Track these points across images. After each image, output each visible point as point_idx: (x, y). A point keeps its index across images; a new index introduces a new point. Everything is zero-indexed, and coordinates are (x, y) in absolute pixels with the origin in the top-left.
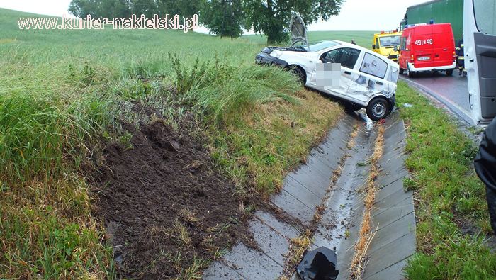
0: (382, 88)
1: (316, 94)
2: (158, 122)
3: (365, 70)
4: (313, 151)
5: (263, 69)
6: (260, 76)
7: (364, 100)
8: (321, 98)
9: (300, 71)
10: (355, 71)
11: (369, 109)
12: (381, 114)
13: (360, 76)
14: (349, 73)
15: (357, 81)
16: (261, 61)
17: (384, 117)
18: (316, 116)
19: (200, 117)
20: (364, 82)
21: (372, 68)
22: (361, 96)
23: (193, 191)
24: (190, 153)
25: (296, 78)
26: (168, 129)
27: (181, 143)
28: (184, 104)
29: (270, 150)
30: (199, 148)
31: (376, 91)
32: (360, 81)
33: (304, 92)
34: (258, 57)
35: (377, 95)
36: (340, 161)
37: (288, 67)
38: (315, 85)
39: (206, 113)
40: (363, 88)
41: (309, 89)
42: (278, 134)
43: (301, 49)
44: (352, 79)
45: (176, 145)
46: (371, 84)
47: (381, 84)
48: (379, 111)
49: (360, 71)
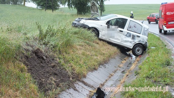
0: (139, 39)
1: (104, 42)
2: (38, 49)
3: (130, 29)
4: (101, 66)
5: (77, 30)
6: (76, 33)
7: (130, 45)
8: (107, 44)
9: (96, 31)
10: (125, 30)
11: (133, 50)
12: (140, 53)
13: (128, 33)
14: (122, 31)
15: (126, 35)
16: (75, 26)
17: (142, 54)
18: (104, 52)
19: (51, 49)
20: (130, 36)
21: (134, 28)
22: (129, 43)
23: (53, 73)
24: (50, 61)
25: (94, 34)
26: (41, 52)
27: (46, 57)
28: (44, 44)
29: (81, 63)
30: (53, 60)
31: (137, 41)
32: (128, 35)
33: (98, 41)
34: (73, 23)
35: (137, 43)
36: (114, 71)
37: (89, 28)
38: (104, 38)
39: (54, 47)
40: (130, 39)
41: (101, 40)
42: (84, 57)
43: (96, 19)
44: (124, 34)
45: (45, 58)
46: (133, 37)
47: (139, 37)
48: (138, 51)
49: (128, 30)
